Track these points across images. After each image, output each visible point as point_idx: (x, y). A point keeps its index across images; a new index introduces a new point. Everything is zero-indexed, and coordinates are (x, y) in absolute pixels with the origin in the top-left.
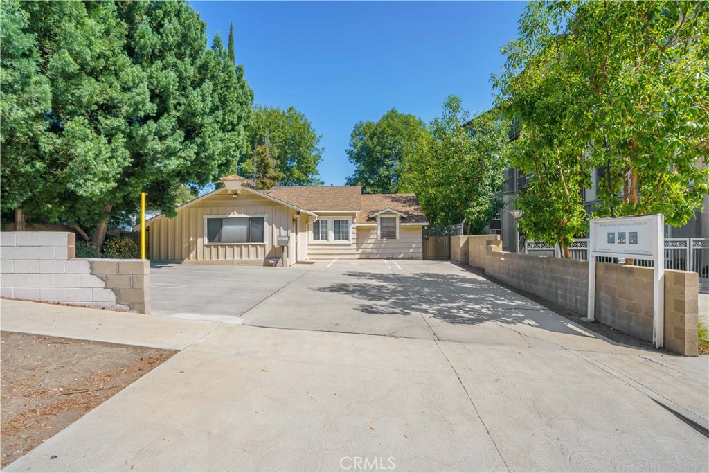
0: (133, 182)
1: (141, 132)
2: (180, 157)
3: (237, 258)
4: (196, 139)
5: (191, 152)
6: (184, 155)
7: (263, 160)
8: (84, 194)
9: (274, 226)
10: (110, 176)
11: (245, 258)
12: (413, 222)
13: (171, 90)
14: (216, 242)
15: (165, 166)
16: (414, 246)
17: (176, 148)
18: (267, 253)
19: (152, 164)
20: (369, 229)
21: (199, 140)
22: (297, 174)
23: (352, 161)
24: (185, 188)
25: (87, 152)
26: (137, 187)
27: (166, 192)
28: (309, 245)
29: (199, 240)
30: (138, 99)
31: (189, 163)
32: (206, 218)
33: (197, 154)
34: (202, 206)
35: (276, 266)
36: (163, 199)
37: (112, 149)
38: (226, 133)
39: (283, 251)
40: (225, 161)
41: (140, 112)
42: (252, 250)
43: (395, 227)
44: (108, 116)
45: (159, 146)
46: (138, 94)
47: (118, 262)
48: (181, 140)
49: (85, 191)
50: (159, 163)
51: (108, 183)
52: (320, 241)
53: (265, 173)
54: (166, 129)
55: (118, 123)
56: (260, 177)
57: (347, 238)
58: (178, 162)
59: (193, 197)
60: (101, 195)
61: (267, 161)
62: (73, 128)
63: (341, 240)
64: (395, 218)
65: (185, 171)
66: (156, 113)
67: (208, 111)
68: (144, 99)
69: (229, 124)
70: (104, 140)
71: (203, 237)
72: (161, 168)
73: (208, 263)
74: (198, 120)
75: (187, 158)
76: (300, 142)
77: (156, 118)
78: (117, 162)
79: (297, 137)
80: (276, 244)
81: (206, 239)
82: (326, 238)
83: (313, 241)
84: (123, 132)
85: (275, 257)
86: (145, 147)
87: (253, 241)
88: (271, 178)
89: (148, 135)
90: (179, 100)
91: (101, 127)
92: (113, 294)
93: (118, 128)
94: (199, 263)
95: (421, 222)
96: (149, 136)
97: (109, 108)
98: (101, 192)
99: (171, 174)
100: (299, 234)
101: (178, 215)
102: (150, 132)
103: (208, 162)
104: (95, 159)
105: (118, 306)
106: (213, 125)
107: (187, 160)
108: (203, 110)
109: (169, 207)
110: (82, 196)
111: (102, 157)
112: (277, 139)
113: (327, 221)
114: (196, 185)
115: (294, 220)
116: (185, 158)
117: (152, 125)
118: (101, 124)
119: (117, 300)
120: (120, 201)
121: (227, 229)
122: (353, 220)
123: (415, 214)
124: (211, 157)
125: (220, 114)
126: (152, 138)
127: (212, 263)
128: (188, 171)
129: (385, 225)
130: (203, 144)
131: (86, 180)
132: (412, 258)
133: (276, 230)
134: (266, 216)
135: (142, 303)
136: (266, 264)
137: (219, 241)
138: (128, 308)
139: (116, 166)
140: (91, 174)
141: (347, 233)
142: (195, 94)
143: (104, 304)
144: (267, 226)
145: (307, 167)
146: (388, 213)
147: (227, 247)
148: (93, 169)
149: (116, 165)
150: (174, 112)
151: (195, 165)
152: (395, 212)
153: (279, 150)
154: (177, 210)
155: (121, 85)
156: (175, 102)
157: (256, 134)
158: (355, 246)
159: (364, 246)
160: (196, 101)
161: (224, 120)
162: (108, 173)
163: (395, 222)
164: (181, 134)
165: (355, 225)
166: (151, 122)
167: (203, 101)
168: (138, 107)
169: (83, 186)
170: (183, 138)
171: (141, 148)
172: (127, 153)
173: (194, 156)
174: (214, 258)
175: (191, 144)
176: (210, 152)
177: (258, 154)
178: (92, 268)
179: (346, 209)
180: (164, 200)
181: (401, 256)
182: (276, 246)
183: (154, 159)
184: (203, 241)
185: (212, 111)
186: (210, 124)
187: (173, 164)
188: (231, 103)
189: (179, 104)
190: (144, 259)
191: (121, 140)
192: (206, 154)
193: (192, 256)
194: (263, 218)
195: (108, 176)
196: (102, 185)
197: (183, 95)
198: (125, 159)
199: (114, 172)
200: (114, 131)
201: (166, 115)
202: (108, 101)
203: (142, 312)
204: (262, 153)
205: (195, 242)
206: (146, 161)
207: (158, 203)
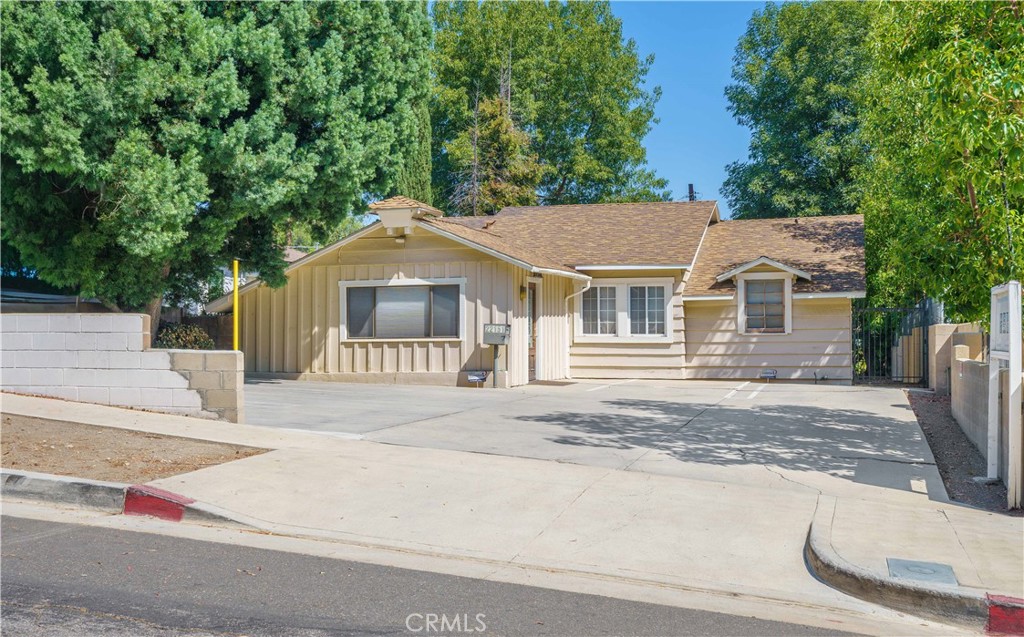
0: (212, 225)
1: (224, 141)
2: (291, 178)
3: (405, 369)
4: (318, 142)
5: (307, 169)
6: (296, 174)
7: (495, 135)
8: (142, 253)
9: (479, 301)
10: (179, 220)
11: (420, 369)
12: (826, 291)
13: (271, 61)
14: (364, 336)
15: (264, 198)
16: (829, 349)
17: (281, 165)
18: (465, 359)
19: (243, 194)
20: (717, 309)
21: (322, 144)
22: (584, 163)
23: (744, 118)
24: (301, 231)
25: (147, 187)
26: (218, 234)
27: (266, 238)
28: (574, 345)
29: (332, 331)
30: (220, 88)
31: (305, 188)
32: (344, 285)
33: (320, 169)
34: (337, 263)
35: (481, 386)
36: (262, 250)
37: (181, 175)
38: (374, 123)
39: (496, 356)
40: (373, 176)
41: (223, 110)
42: (434, 352)
43: (781, 303)
44: (175, 121)
45: (252, 162)
46: (220, 81)
47: (205, 355)
48: (290, 151)
49: (144, 249)
50: (255, 192)
51: (174, 232)
52: (599, 338)
53: (499, 167)
54: (264, 131)
55: (189, 132)
56: (487, 178)
57: (662, 330)
58: (285, 190)
59: (317, 246)
60: (164, 252)
61: (504, 137)
62: (127, 150)
63: (647, 335)
64: (782, 282)
65: (300, 201)
66: (248, 106)
67: (335, 89)
68: (228, 87)
69: (379, 103)
70: (170, 164)
71: (337, 326)
72: (258, 202)
73: (348, 379)
74: (320, 108)
75: (302, 180)
76: (593, 81)
77: (248, 115)
78: (189, 196)
79: (585, 65)
80: (481, 340)
81: (344, 329)
82: (614, 331)
83: (581, 336)
84: (197, 145)
85: (481, 369)
86: (232, 165)
87: (437, 335)
88: (518, 181)
89: (235, 145)
90: (286, 74)
91: (163, 140)
92: (198, 396)
93: (190, 139)
94: (329, 379)
95: (847, 290)
96: (237, 148)
97: (174, 106)
98: (165, 248)
99: (275, 209)
100: (542, 320)
101: (289, 282)
102: (238, 139)
103: (340, 183)
104: (157, 196)
105: (205, 412)
106: (346, 114)
107: (301, 183)
108: (327, 90)
109: (274, 267)
110: (137, 256)
111: (167, 193)
112: (533, 74)
113: (614, 289)
114: (323, 223)
115: (522, 289)
116: (297, 180)
117: (242, 127)
118: (164, 134)
119: (203, 404)
120: (188, 258)
121: (385, 308)
122: (676, 285)
123: (840, 269)
124: (345, 174)
125: (358, 91)
126: (242, 149)
127: (356, 380)
128: (304, 201)
129: (757, 297)
130: (329, 151)
131: (146, 230)
132: (824, 380)
133: (483, 312)
134: (462, 282)
135: (234, 409)
136: (462, 382)
137: (370, 335)
138: (217, 416)
139: (187, 204)
140: (152, 221)
141: (662, 317)
142: (313, 61)
143: (187, 411)
144: (464, 303)
145: (611, 144)
146: (763, 268)
147: (385, 346)
148: (154, 212)
149: (187, 202)
150: (278, 97)
151: (316, 190)
152: (780, 266)
153: (540, 103)
154: (287, 272)
155: (192, 66)
156: (279, 79)
157: (481, 66)
158: (681, 349)
159: (703, 350)
160: (314, 78)
161: (368, 99)
162: (175, 216)
163: (782, 290)
164: (289, 138)
165: (681, 300)
166: (240, 123)
167: (328, 72)
168: (219, 101)
169: (140, 240)
170: (294, 147)
171: (225, 167)
172: (204, 179)
173: (313, 175)
174: (360, 369)
175: (308, 152)
176: (342, 164)
177: (484, 120)
178: (172, 362)
179: (659, 263)
180: (264, 254)
181: (796, 375)
182: (483, 346)
183: (247, 186)
184: (338, 333)
185: (345, 86)
186: (342, 113)
187: (278, 192)
188: (380, 66)
189: (287, 82)
190: (236, 351)
191: (194, 158)
192: (336, 168)
193: (317, 363)
194: (457, 286)
195: (176, 220)
196: (166, 236)
197: (292, 65)
198: (199, 191)
199: (184, 214)
200: (183, 144)
201: (264, 105)
202: (173, 93)
203: (234, 420)
204: (493, 117)
205: (324, 335)
206: (233, 190)
207: (254, 260)
